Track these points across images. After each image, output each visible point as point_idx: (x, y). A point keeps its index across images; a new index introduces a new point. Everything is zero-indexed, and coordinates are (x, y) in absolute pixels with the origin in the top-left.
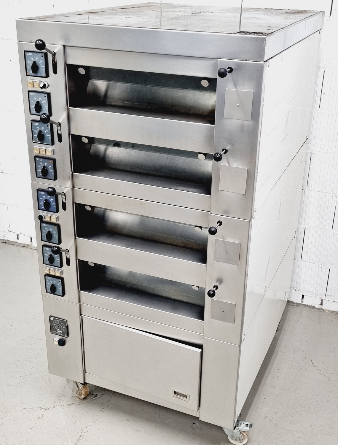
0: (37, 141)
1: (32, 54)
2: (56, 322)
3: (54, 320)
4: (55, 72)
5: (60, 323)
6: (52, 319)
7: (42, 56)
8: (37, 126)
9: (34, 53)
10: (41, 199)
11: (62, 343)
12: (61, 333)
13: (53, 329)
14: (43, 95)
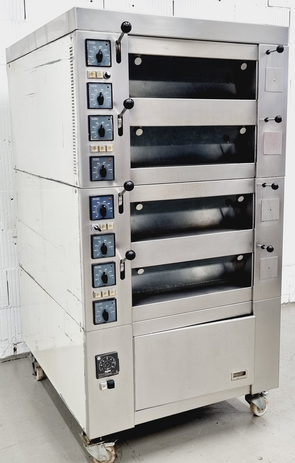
0: (95, 138)
1: (95, 42)
2: (104, 361)
3: (102, 358)
4: (119, 60)
5: (109, 358)
6: (99, 359)
7: (107, 45)
8: (96, 121)
9: (98, 42)
10: (95, 206)
11: (111, 385)
12: (109, 372)
13: (99, 373)
14: (106, 86)
